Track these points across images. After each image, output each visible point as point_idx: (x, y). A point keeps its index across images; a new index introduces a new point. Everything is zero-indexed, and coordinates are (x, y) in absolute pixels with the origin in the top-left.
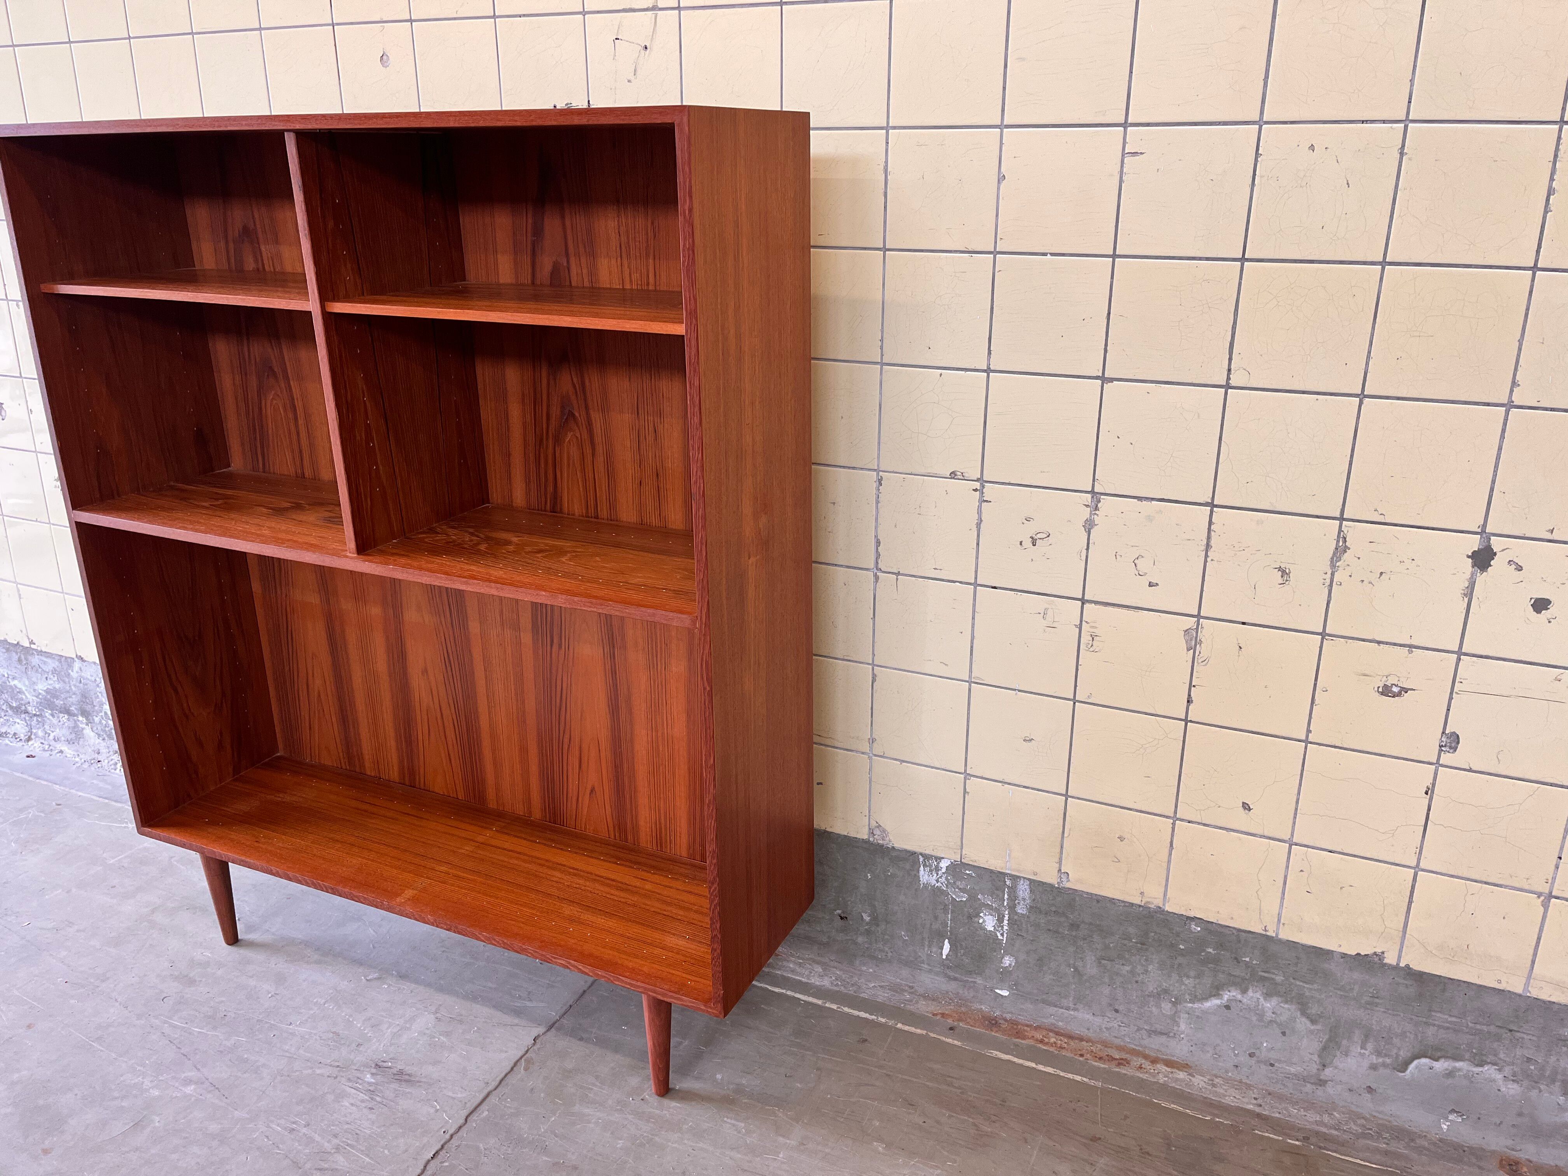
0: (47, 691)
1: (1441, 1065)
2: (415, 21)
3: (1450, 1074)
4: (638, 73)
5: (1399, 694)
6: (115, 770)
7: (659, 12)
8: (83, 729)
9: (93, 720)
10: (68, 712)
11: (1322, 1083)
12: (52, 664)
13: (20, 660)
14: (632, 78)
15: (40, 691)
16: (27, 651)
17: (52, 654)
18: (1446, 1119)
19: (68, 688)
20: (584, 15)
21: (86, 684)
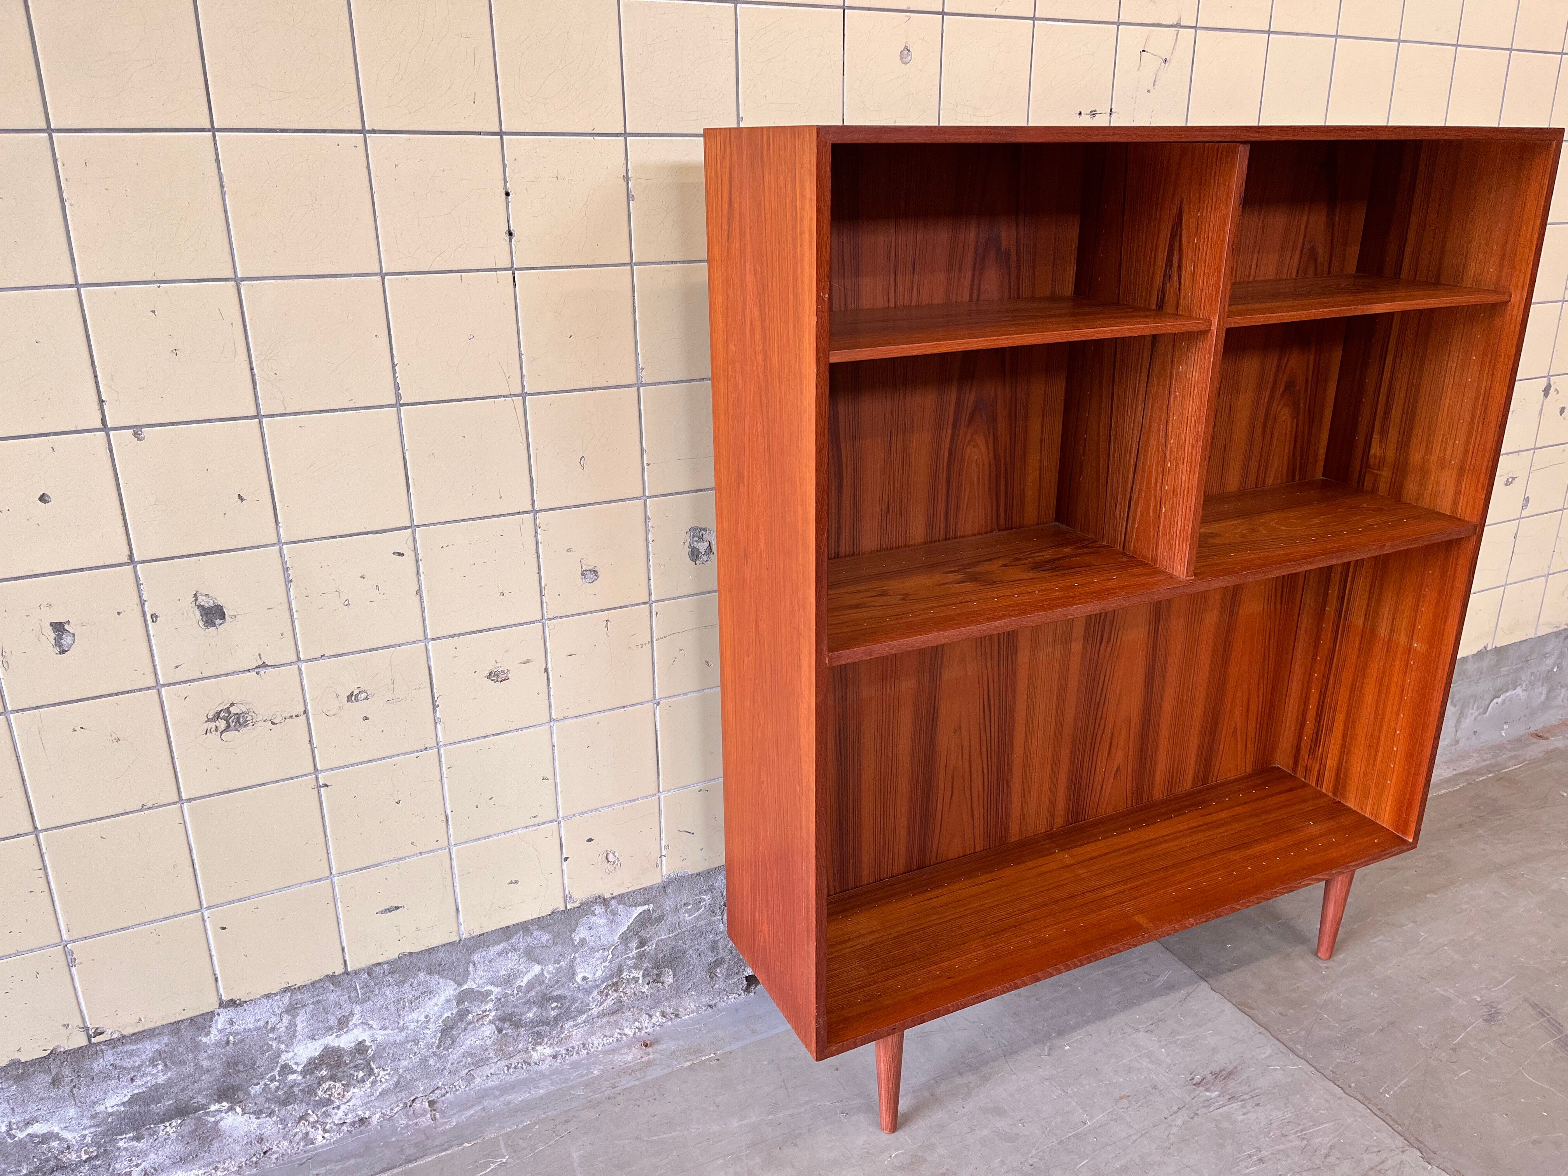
0: (134, 1100)
1: (1500, 700)
2: (948, 14)
3: (1504, 702)
4: (1157, 83)
5: (1512, 482)
6: (313, 1143)
7: (1181, 30)
8: (216, 1123)
9: (248, 1094)
10: (182, 1111)
11: (1457, 742)
12: (149, 1047)
13: (56, 1082)
14: (1151, 88)
15: (110, 1110)
16: (77, 1055)
17: (154, 1029)
18: (1503, 729)
19: (190, 1069)
20: (1118, 26)
21: (242, 1041)
